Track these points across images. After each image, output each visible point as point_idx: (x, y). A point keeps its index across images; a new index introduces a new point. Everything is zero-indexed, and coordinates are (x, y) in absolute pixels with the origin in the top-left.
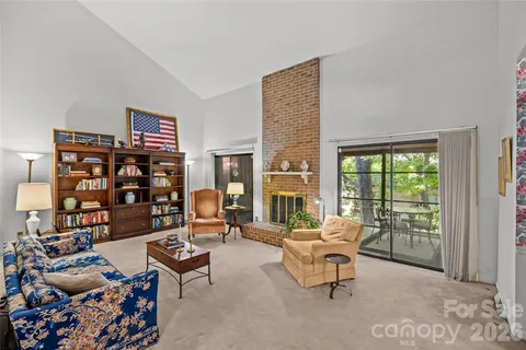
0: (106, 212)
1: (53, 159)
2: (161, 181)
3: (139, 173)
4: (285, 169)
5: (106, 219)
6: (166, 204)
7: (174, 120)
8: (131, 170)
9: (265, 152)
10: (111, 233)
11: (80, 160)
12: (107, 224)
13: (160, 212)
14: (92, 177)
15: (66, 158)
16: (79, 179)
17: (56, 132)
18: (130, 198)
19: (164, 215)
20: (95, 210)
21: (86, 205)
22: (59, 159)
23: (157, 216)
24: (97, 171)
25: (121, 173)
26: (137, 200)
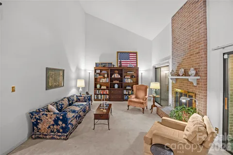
0: (108, 91)
1: (94, 72)
2: (128, 80)
3: (119, 77)
4: (181, 75)
5: (108, 93)
6: (130, 90)
7: (136, 53)
8: (116, 76)
9: (173, 64)
10: (109, 98)
11: (101, 72)
12: (108, 95)
13: (127, 93)
14: (104, 78)
15: (97, 72)
16: (100, 78)
17: (96, 63)
18: (116, 86)
19: (129, 95)
20: (104, 89)
21: (103, 87)
22: (95, 72)
23: (126, 95)
24: (106, 76)
25: (113, 76)
26: (119, 87)
